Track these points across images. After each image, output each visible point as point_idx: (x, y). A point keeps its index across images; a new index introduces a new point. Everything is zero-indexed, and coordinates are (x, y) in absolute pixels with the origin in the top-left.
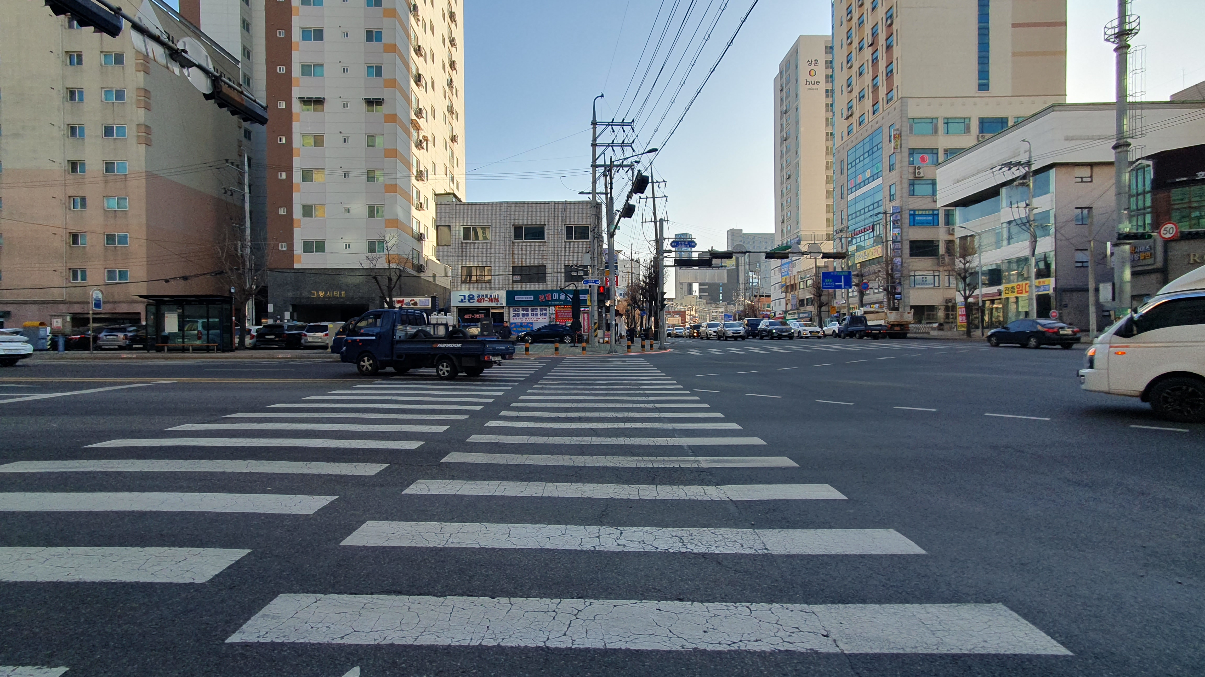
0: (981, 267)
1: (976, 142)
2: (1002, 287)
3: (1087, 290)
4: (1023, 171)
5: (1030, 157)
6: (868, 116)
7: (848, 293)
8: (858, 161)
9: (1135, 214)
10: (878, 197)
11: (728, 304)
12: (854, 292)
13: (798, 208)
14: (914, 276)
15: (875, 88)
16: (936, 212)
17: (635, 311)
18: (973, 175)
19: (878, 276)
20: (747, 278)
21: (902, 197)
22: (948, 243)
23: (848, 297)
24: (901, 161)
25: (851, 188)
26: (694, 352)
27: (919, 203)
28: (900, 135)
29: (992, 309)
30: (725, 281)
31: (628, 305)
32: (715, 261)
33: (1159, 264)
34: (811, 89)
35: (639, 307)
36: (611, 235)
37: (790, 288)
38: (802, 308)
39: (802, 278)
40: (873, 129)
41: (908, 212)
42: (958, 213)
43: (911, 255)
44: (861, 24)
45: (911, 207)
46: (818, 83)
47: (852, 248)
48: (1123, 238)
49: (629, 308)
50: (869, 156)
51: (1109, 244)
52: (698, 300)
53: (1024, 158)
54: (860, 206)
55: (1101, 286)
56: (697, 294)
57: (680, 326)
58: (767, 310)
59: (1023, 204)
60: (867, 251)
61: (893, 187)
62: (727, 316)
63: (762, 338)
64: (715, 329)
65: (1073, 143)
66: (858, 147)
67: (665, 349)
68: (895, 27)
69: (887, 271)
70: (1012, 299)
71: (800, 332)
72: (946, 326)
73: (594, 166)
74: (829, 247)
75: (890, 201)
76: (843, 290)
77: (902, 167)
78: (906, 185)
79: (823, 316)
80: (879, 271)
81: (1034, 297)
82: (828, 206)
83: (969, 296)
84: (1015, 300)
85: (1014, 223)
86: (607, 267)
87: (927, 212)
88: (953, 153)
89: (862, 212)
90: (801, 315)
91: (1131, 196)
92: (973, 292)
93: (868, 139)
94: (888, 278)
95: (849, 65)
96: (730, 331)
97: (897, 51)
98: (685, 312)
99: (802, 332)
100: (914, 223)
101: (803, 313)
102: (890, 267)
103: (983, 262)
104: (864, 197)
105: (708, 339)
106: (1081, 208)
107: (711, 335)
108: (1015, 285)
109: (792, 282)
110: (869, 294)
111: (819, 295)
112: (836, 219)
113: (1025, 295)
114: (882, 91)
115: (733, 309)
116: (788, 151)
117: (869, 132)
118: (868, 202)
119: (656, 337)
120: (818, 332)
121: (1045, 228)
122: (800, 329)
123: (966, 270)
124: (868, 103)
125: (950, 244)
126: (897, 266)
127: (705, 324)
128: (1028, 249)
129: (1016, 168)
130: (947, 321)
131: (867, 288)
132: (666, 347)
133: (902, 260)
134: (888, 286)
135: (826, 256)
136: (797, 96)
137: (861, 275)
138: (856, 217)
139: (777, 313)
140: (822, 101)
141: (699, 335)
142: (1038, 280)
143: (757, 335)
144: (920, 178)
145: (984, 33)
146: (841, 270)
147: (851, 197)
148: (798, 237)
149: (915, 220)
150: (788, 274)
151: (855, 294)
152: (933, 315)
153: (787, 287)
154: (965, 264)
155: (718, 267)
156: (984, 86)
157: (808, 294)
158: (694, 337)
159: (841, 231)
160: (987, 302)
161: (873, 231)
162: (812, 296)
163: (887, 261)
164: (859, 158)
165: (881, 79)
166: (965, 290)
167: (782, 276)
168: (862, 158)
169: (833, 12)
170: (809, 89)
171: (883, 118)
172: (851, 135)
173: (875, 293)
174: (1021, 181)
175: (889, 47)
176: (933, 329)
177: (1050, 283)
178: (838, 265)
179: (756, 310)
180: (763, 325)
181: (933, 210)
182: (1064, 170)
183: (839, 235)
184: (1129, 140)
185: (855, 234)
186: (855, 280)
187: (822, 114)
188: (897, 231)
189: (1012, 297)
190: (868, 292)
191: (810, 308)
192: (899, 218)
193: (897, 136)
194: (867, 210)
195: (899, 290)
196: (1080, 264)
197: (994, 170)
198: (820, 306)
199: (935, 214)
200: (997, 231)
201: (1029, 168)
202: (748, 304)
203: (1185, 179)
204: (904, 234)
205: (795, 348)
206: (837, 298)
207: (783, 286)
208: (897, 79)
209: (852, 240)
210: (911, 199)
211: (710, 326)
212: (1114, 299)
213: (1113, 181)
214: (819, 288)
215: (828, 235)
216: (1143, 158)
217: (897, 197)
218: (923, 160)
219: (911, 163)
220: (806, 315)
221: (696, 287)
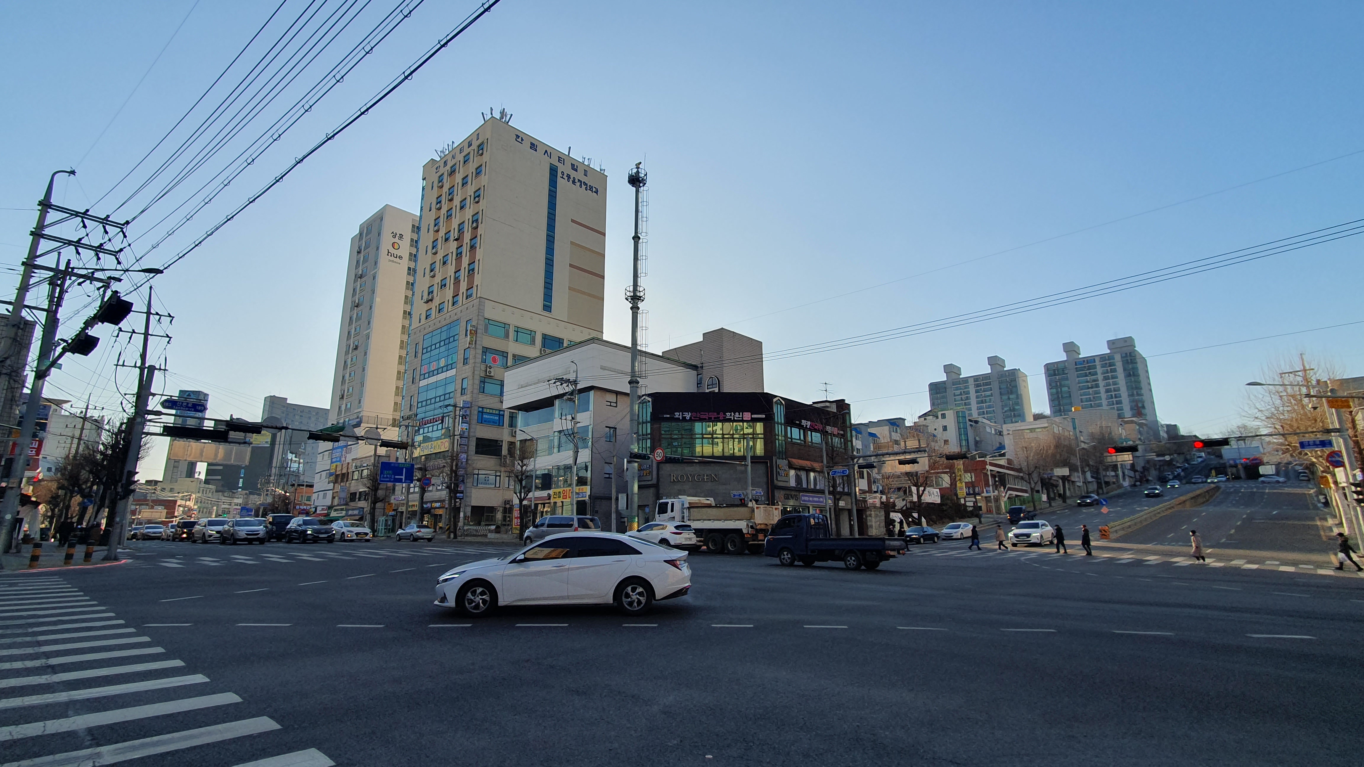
0: (536, 471)
1: (538, 354)
2: (551, 492)
3: (611, 499)
4: (571, 388)
5: (577, 377)
6: (448, 306)
7: (409, 488)
8: (433, 347)
9: (641, 438)
10: (450, 388)
11: (250, 493)
12: (415, 488)
13: (362, 385)
14: (478, 474)
15: (457, 281)
16: (502, 413)
17: (71, 497)
18: (535, 384)
19: (442, 472)
20: (285, 460)
21: (472, 392)
22: (510, 445)
23: (408, 493)
24: (475, 357)
25: (424, 374)
26: (172, 564)
27: (487, 401)
28: (476, 332)
29: (543, 512)
30: (247, 464)
31: (59, 488)
32: (232, 435)
33: (654, 481)
34: (393, 261)
35: (81, 492)
36: (41, 375)
37: (340, 478)
38: (352, 504)
39: (356, 467)
40: (452, 319)
41: (477, 408)
42: (521, 415)
43: (477, 453)
44: (449, 216)
45: (480, 404)
46: (400, 257)
47: (419, 438)
48: (634, 457)
49: (61, 492)
50: (445, 345)
51: (625, 460)
52: (203, 485)
53: (572, 377)
54: (432, 394)
55: (620, 496)
56: (203, 477)
57: (162, 523)
58: (305, 504)
59: (569, 417)
60: (435, 443)
61: (465, 382)
62: (245, 510)
63: (290, 541)
64: (220, 528)
65: (606, 372)
66: (435, 333)
67: (116, 559)
68: (480, 231)
69: (452, 467)
70: (559, 504)
71: (343, 533)
72: (503, 529)
73: (30, 265)
74: (393, 434)
75: (461, 394)
76: (404, 485)
77: (475, 363)
78: (477, 382)
79: (377, 514)
80: (444, 466)
81: (575, 503)
82: (397, 388)
83: (525, 498)
84: (561, 504)
85: (563, 434)
86: (20, 424)
87: (494, 412)
88: (520, 360)
89: (433, 401)
90: (350, 512)
91: (639, 423)
92: (527, 495)
93: (445, 328)
94: (451, 474)
95: (434, 251)
96: (242, 531)
97: (479, 254)
98: (176, 501)
99: (346, 533)
100: (481, 421)
101: (353, 510)
102: (454, 464)
103: (537, 466)
104: (436, 386)
105: (205, 542)
106: (610, 428)
107: (210, 536)
108: (561, 490)
109: (344, 471)
110: (431, 491)
111: (375, 488)
112: (405, 404)
113: (568, 500)
114: (463, 286)
115: (257, 500)
116: (358, 318)
117: (448, 321)
118: (440, 392)
119: (105, 539)
120: (366, 534)
121: (584, 440)
122: (344, 530)
123: (522, 473)
124: (449, 293)
125: (512, 444)
126: (462, 463)
127: (204, 521)
128: (572, 458)
129: (566, 385)
130: (504, 523)
131: (429, 484)
132: (119, 556)
133: (467, 456)
134: (451, 484)
135: (385, 444)
136: (376, 263)
137: (424, 469)
138: (426, 405)
139: (319, 509)
140: (403, 277)
141: (191, 538)
142: (578, 487)
143: (284, 537)
144: (491, 377)
145: (549, 263)
146: (403, 461)
147: (423, 383)
148: (358, 417)
149: (483, 416)
150: (340, 461)
151: (417, 489)
152: (492, 516)
153: (337, 476)
154: (522, 467)
155: (240, 443)
156: (547, 308)
157: (361, 486)
158: (182, 540)
159: (408, 418)
160: (540, 505)
161: (442, 422)
162: (367, 489)
163: (452, 456)
164: (435, 344)
165: (463, 274)
166: (520, 493)
167: (332, 463)
168: (438, 345)
169: (423, 195)
170: (390, 261)
171: (461, 311)
172: (429, 320)
173: (438, 490)
174: (569, 397)
175: (473, 247)
176: (490, 531)
177: (587, 489)
178: (400, 456)
179: (289, 503)
180: (294, 524)
181: (500, 411)
182: (599, 393)
183: (406, 423)
184: (638, 379)
185: (423, 423)
186: (417, 474)
187: (401, 291)
188: (465, 426)
189: (559, 501)
190: (430, 488)
191: (362, 504)
192: (468, 413)
193: (473, 332)
194: (438, 399)
195: (462, 489)
196: (607, 476)
197: (550, 382)
198: (374, 502)
199: (501, 414)
200: (550, 438)
201: (576, 387)
202: (280, 494)
203: (668, 416)
204: (472, 430)
205: (332, 554)
206: (396, 493)
207: (331, 475)
208: (477, 279)
209: (419, 430)
210: (481, 396)
211: (211, 523)
212: (627, 508)
213: (629, 409)
214: (377, 480)
215: (394, 420)
216: (645, 395)
217: (469, 391)
218: (494, 360)
219: (484, 361)
220: (356, 512)
221: (201, 469)
